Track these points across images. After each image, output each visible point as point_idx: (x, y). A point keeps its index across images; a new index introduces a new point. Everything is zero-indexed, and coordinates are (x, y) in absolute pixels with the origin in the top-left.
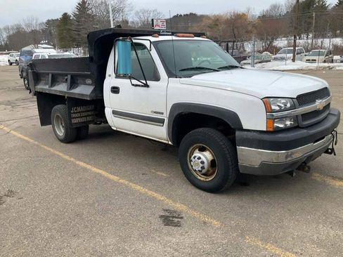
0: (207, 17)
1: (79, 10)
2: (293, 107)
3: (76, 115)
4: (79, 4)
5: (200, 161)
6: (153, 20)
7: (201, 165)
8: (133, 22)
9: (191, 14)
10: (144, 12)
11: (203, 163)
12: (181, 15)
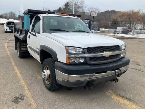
0: (120, 12)
1: (65, 6)
2: (84, 53)
3: (23, 47)
4: (65, 4)
5: (44, 74)
6: (91, 12)
7: (44, 76)
8: (87, 13)
9: (113, 11)
10: (92, 8)
11: (45, 75)
12: (109, 11)
